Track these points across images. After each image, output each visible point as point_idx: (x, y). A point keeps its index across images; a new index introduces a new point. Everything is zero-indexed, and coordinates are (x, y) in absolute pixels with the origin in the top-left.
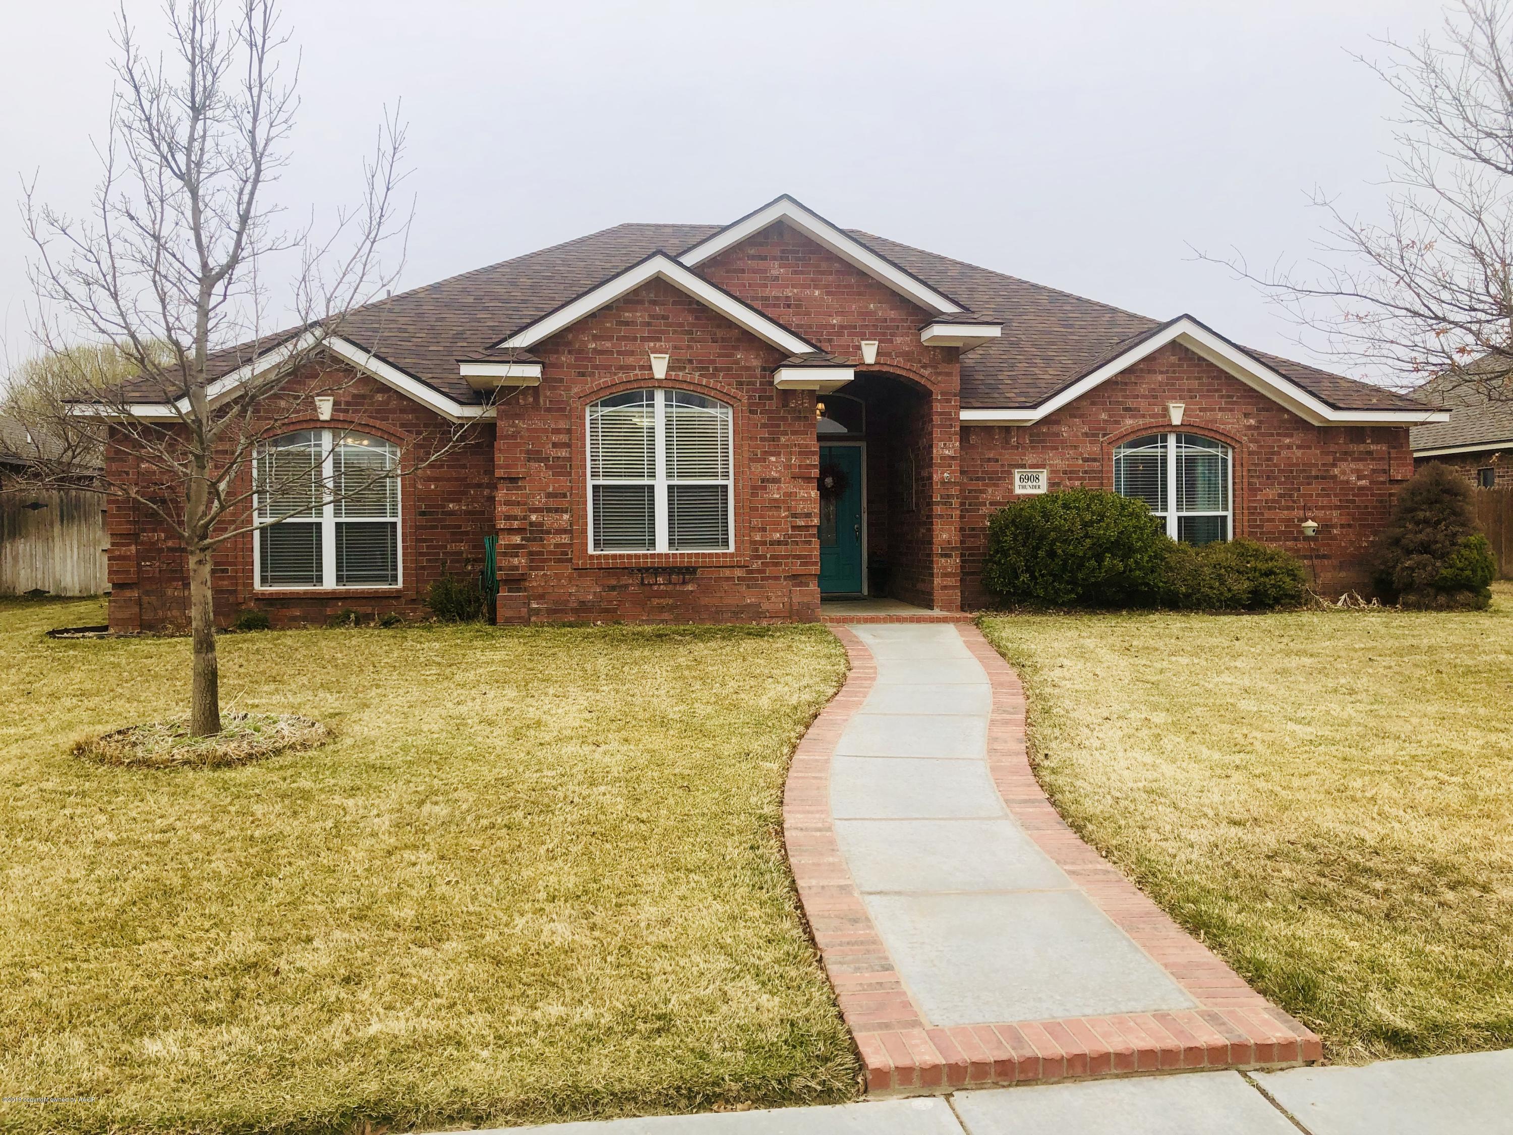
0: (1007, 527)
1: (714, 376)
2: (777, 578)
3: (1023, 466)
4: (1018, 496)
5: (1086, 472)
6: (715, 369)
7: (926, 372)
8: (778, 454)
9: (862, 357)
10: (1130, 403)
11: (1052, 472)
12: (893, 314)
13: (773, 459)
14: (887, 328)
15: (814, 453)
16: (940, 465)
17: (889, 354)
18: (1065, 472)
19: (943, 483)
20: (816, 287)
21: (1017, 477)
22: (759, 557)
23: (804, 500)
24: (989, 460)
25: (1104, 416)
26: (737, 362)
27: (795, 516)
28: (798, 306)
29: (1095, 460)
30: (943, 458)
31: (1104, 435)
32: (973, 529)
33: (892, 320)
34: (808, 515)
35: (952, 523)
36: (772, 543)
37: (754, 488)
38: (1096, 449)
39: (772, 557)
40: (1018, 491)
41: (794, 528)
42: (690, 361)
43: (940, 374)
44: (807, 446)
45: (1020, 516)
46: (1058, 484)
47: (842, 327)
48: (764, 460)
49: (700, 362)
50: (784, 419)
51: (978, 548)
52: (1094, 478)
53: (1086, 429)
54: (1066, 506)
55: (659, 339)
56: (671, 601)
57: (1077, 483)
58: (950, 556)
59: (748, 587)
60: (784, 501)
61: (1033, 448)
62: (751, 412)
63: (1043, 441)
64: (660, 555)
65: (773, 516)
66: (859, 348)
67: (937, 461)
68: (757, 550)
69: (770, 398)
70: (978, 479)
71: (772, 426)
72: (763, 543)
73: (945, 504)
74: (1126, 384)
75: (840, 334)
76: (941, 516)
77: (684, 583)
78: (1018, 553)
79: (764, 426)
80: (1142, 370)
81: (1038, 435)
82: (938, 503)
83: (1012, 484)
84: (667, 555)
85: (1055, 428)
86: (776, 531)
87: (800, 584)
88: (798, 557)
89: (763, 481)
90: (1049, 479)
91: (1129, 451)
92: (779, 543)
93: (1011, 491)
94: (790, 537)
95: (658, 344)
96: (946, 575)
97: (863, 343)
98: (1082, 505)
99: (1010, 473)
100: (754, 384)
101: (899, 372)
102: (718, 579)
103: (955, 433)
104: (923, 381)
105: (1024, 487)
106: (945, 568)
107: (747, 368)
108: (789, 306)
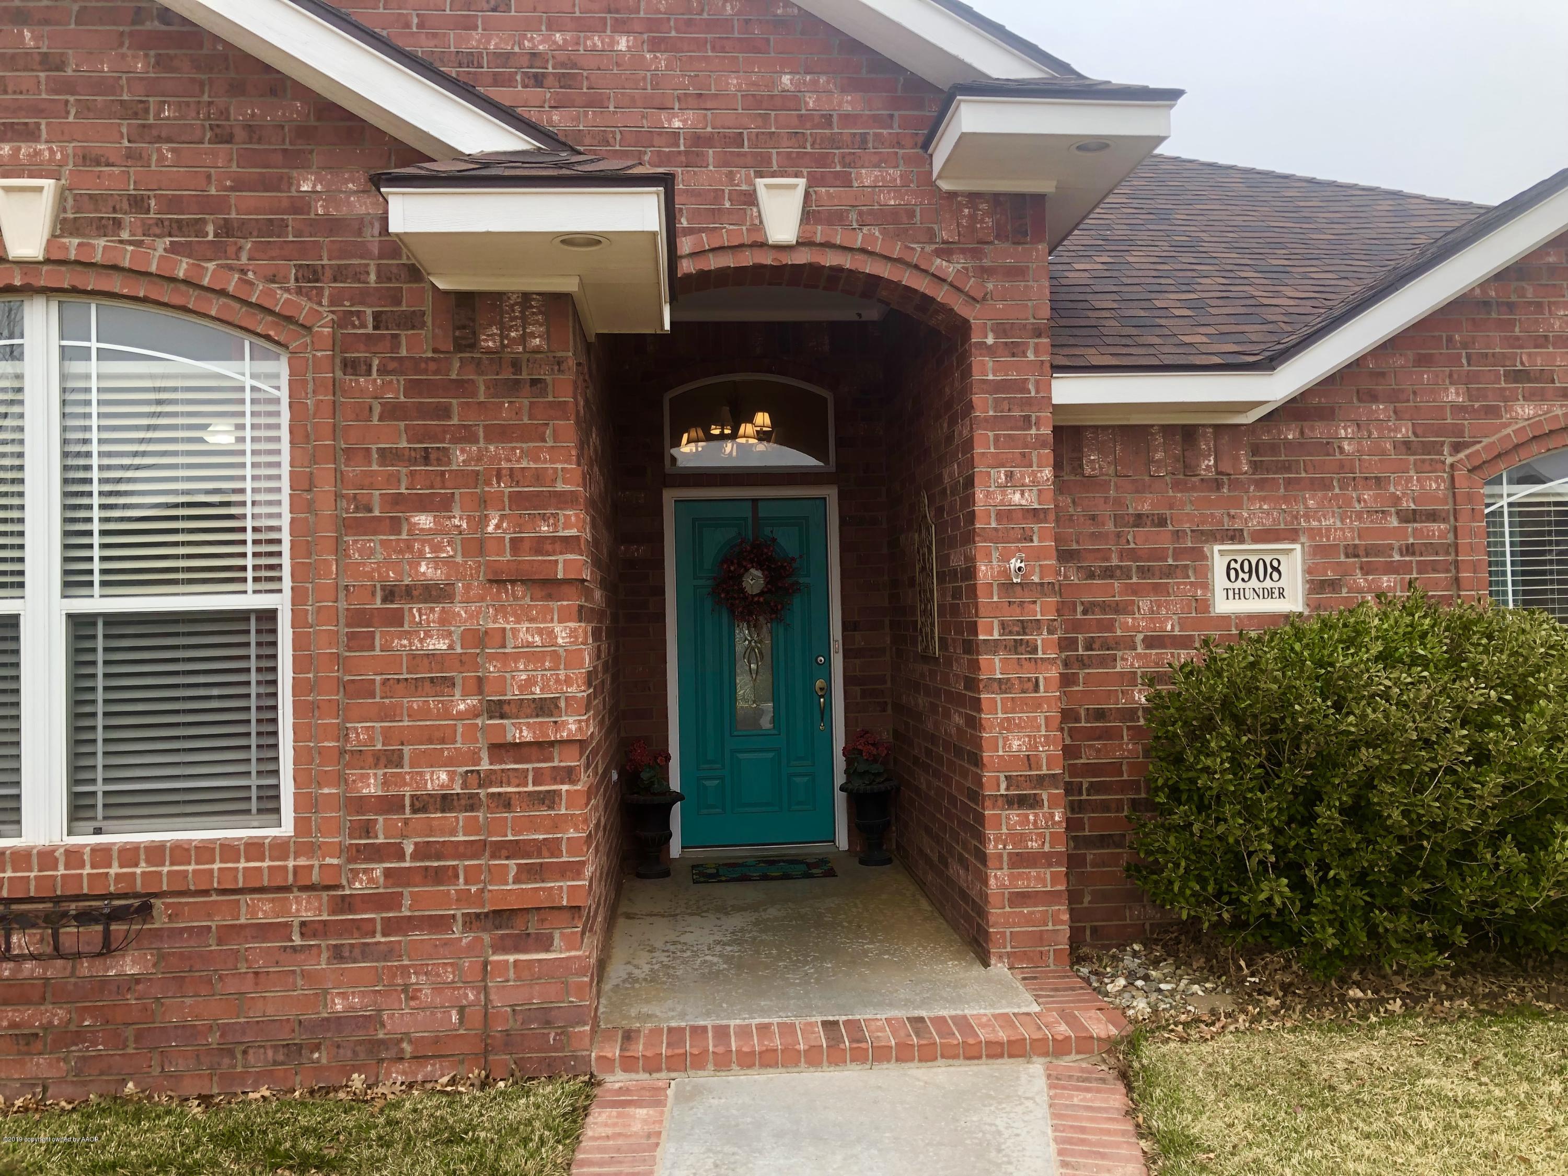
0: (1209, 722)
1: (217, 250)
2: (440, 923)
3: (1235, 536)
4: (1225, 619)
5: (1409, 550)
6: (226, 229)
7: (949, 268)
8: (441, 505)
9: (759, 226)
10: (1527, 359)
11: (1318, 551)
12: (848, 103)
13: (424, 521)
14: (834, 141)
15: (563, 500)
16: (996, 537)
17: (836, 218)
18: (1351, 551)
19: (1008, 587)
20: (621, 27)
21: (1219, 565)
22: (376, 853)
23: (533, 656)
24: (1139, 520)
25: (1454, 395)
26: (300, 205)
27: (498, 709)
28: (565, 81)
29: (1433, 516)
30: (1005, 515)
31: (1457, 448)
32: (1100, 715)
33: (847, 119)
34: (545, 707)
35: (1037, 706)
36: (421, 804)
37: (359, 617)
38: (1436, 485)
39: (422, 852)
40: (1223, 606)
41: (500, 749)
42: (138, 204)
43: (985, 272)
44: (538, 477)
45: (1251, 690)
46: (1334, 585)
47: (699, 140)
48: (395, 525)
49: (174, 204)
50: (462, 387)
51: (1116, 768)
52: (1431, 568)
53: (1404, 431)
54: (1386, 658)
55: (30, 134)
56: (58, 1015)
57: (1386, 581)
58: (1031, 802)
59: (338, 954)
60: (462, 661)
61: (1260, 484)
62: (351, 366)
63: (1288, 467)
64: (47, 857)
65: (425, 713)
66: (751, 198)
67: (986, 522)
68: (367, 829)
69: (412, 321)
70: (1109, 573)
71: (423, 411)
72: (391, 804)
73: (1016, 646)
74: (1511, 307)
75: (693, 160)
76: (1003, 685)
77: (107, 949)
78: (1250, 811)
79: (392, 412)
80: (1553, 270)
81: (1271, 451)
82: (994, 647)
83: (1206, 585)
84: (73, 856)
85: (1318, 431)
86: (435, 761)
87: (520, 943)
88: (514, 849)
89: (390, 594)
90: (1308, 571)
91: (1524, 491)
92: (446, 802)
93: (1204, 605)
94: (486, 780)
95: (25, 149)
96: (1021, 860)
97: (760, 182)
98: (1434, 649)
99: (1199, 556)
100: (359, 275)
101: (871, 267)
102: (229, 932)
103: (1041, 443)
104: (941, 295)
105: (1239, 594)
106: (1021, 839)
107: (333, 225)
108: (538, 80)
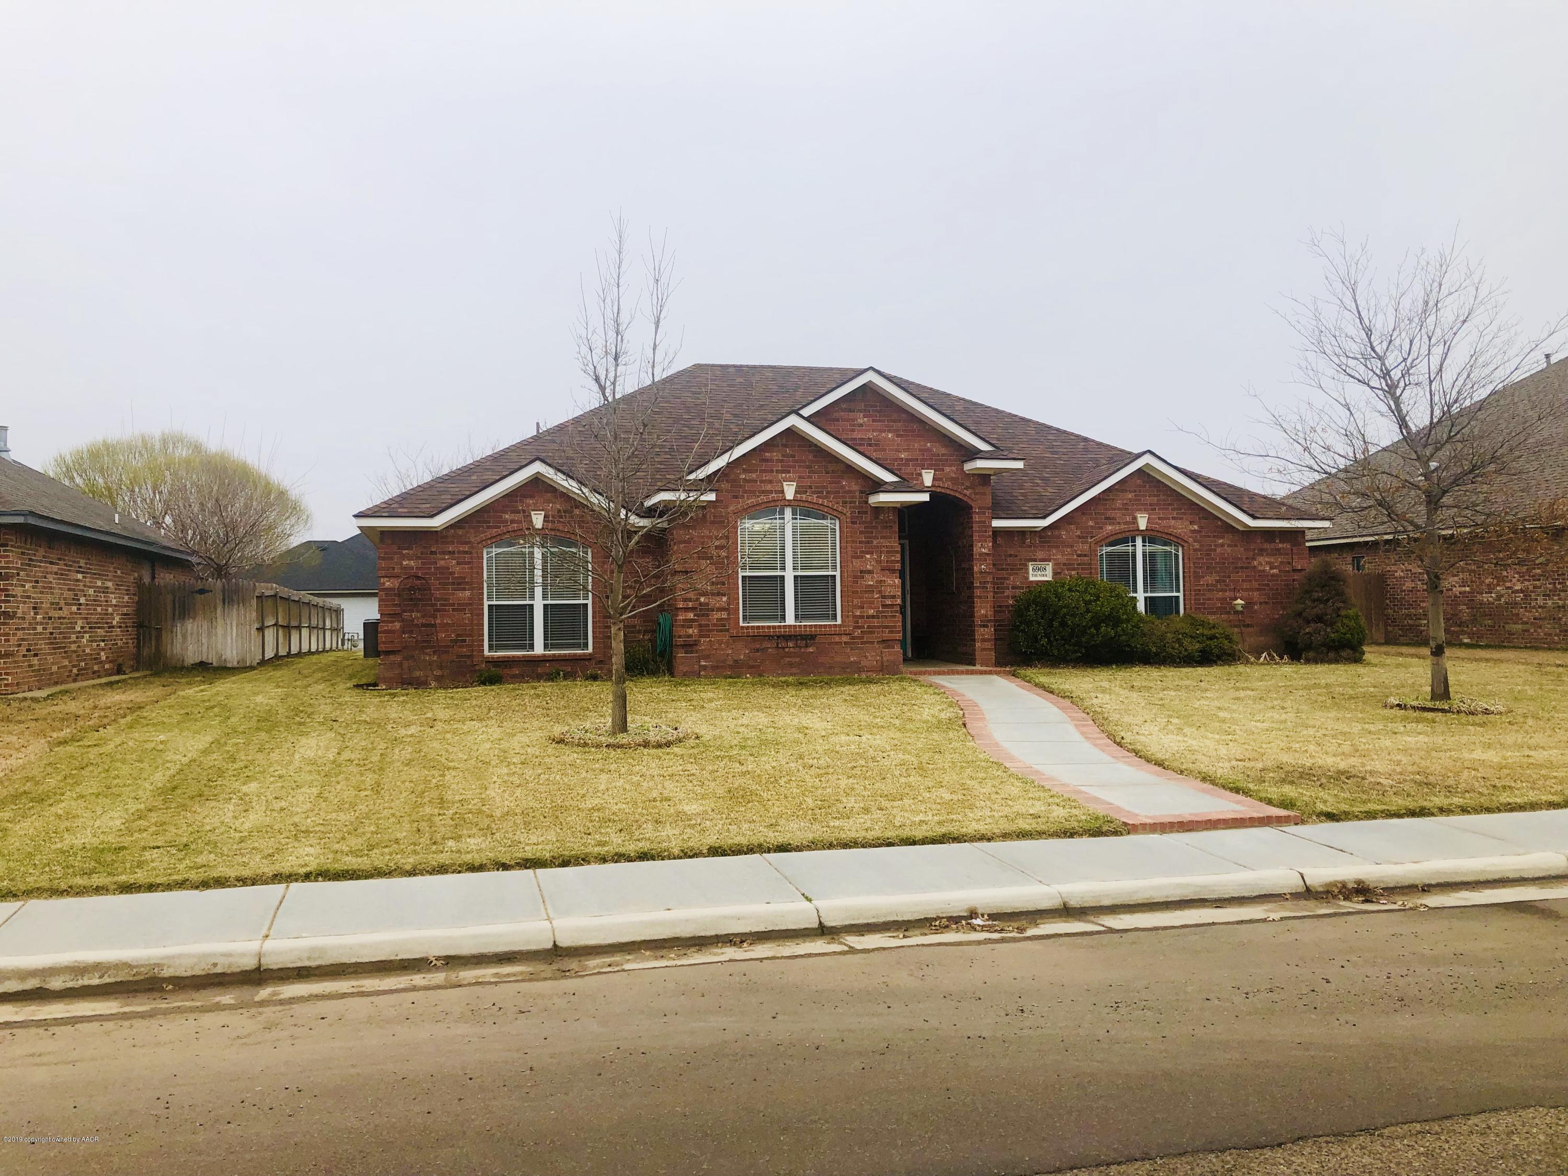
0: (1029, 605)
1: (826, 497)
2: (873, 643)
3: (1035, 560)
4: (1032, 582)
5: (1079, 564)
6: (828, 493)
7: (967, 492)
8: (872, 553)
9: (922, 483)
10: (1109, 513)
11: (1056, 564)
12: (943, 451)
13: (868, 556)
14: (940, 460)
15: (897, 552)
16: (979, 560)
17: (940, 479)
18: (1065, 564)
19: (981, 572)
20: (889, 431)
21: (1031, 568)
22: (858, 627)
23: (890, 586)
24: (1011, 555)
25: (1091, 523)
26: (843, 487)
27: (884, 597)
28: (876, 445)
29: (1085, 556)
30: (981, 554)
31: (1092, 537)
32: (1000, 606)
33: (943, 455)
34: (894, 597)
35: (988, 602)
36: (868, 617)
37: (855, 577)
38: (1086, 547)
39: (869, 627)
40: (1032, 578)
41: (884, 606)
42: (810, 487)
43: (976, 494)
44: (892, 547)
45: (1040, 596)
46: (1060, 573)
47: (907, 460)
48: (862, 557)
49: (816, 487)
50: (876, 527)
51: (1003, 620)
52: (1085, 569)
53: (1078, 533)
54: (1070, 590)
55: (789, 472)
56: (798, 660)
57: (1073, 573)
58: (987, 626)
59: (852, 649)
60: (877, 587)
61: (1042, 546)
62: (853, 523)
63: (1049, 542)
64: (790, 626)
65: (868, 598)
66: (920, 475)
67: (976, 556)
68: (857, 622)
69: (866, 513)
70: (1003, 569)
71: (867, 532)
72: (862, 617)
73: (983, 588)
74: (1106, 500)
75: (907, 465)
76: (980, 597)
77: (807, 646)
78: (1039, 623)
79: (861, 532)
80: (1117, 490)
81: (1044, 537)
82: (978, 588)
83: (1028, 573)
84: (795, 626)
85: (1056, 533)
86: (871, 608)
87: (888, 647)
88: (887, 627)
89: (861, 572)
90: (1053, 569)
91: (1109, 549)
92: (873, 617)
93: (1027, 578)
94: (882, 612)
95: (788, 475)
96: (984, 640)
97: (923, 471)
98: (1082, 588)
99: (1026, 566)
100: (855, 502)
101: (948, 492)
102: (830, 644)
103: (989, 536)
104: (965, 499)
105: (1036, 576)
106: (983, 635)
107: (850, 492)
108: (870, 445)
